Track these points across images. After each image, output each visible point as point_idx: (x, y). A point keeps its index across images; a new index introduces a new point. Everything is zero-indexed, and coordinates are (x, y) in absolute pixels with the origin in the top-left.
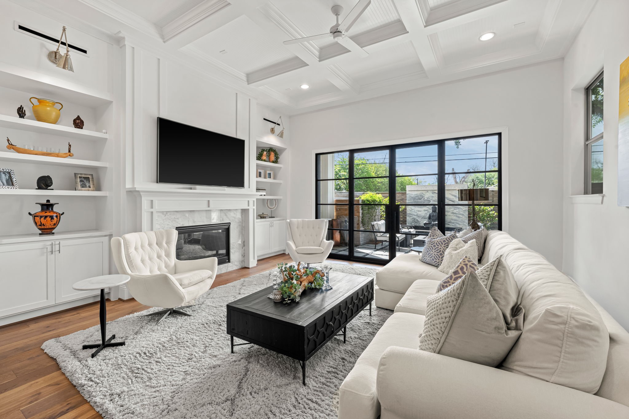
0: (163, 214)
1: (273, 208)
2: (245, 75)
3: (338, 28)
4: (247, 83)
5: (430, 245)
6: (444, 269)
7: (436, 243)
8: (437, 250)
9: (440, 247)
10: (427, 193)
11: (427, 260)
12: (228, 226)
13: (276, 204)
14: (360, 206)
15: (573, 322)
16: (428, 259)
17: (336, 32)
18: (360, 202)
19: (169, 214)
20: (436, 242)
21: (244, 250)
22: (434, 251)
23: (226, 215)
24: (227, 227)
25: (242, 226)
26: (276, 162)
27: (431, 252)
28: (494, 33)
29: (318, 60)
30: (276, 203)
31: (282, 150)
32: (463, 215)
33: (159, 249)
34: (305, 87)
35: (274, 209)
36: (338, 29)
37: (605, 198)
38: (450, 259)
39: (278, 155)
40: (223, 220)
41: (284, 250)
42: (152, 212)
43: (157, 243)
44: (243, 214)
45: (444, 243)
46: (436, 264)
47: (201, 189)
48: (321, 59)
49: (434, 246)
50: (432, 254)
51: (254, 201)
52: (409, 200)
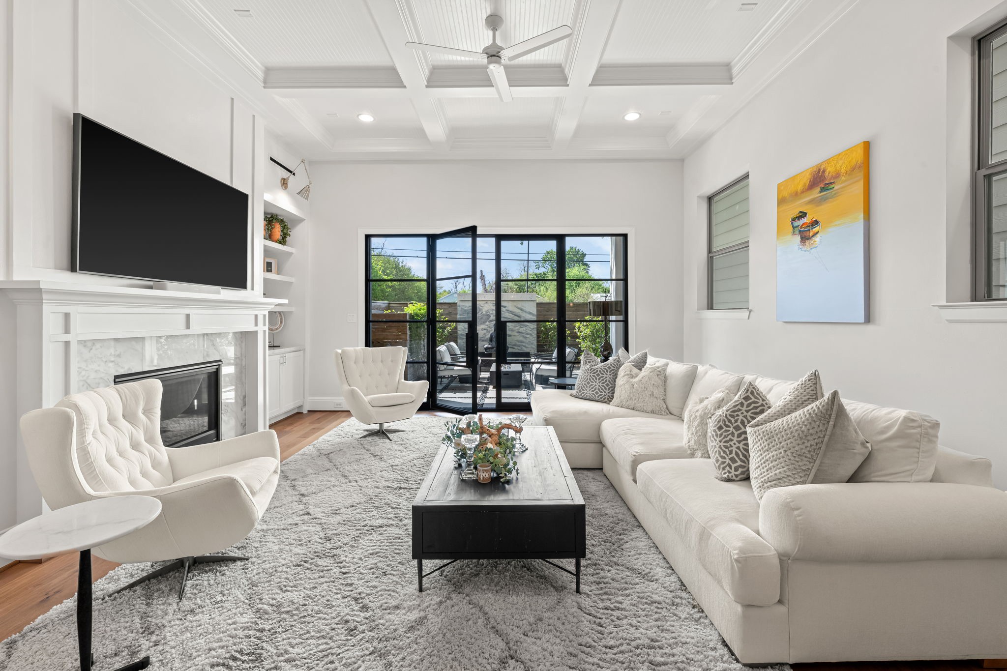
0: (85, 346)
1: (276, 329)
2: (263, 68)
3: (502, 51)
4: (263, 85)
5: (592, 374)
6: (621, 402)
7: (600, 371)
8: (603, 380)
9: (605, 376)
10: (486, 305)
11: (588, 394)
12: (217, 367)
13: (281, 322)
14: (408, 324)
15: (926, 423)
16: (588, 392)
17: (494, 56)
18: (408, 318)
19: (98, 345)
20: (599, 369)
21: (245, 414)
22: (598, 381)
23: (213, 345)
24: (213, 369)
25: (242, 365)
26: (283, 242)
27: (594, 384)
28: (640, 114)
29: (426, 84)
30: (281, 319)
31: (298, 221)
32: (530, 334)
33: (133, 429)
34: (366, 118)
35: (277, 331)
36: (499, 52)
37: (752, 313)
38: (631, 389)
39: (289, 230)
40: (208, 355)
41: (301, 407)
42: (67, 344)
43: (123, 415)
44: (242, 342)
45: (609, 370)
46: (601, 398)
47: (175, 290)
48: (431, 83)
49: (598, 375)
50: (596, 385)
51: (265, 316)
52: (460, 315)
